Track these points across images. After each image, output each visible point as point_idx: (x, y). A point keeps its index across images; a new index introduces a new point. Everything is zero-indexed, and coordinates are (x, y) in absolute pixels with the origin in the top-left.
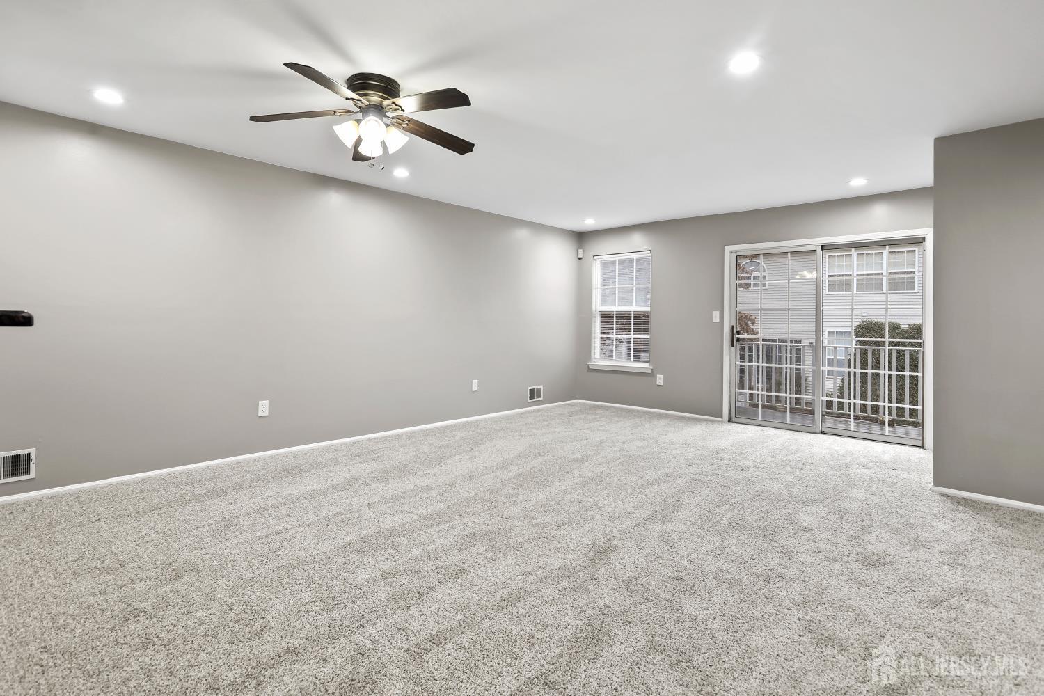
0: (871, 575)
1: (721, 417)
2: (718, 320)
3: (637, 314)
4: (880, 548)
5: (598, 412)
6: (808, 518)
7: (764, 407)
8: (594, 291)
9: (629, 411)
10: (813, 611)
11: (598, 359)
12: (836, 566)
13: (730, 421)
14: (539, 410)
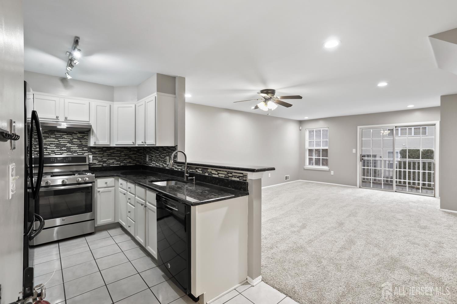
0: (424, 231)
1: (356, 186)
2: (355, 152)
3: (323, 150)
4: (425, 225)
5: (310, 184)
6: (399, 217)
7: (373, 183)
8: (306, 141)
9: (321, 184)
10: (408, 238)
11: (307, 166)
12: (412, 228)
13: (360, 187)
14: (289, 184)
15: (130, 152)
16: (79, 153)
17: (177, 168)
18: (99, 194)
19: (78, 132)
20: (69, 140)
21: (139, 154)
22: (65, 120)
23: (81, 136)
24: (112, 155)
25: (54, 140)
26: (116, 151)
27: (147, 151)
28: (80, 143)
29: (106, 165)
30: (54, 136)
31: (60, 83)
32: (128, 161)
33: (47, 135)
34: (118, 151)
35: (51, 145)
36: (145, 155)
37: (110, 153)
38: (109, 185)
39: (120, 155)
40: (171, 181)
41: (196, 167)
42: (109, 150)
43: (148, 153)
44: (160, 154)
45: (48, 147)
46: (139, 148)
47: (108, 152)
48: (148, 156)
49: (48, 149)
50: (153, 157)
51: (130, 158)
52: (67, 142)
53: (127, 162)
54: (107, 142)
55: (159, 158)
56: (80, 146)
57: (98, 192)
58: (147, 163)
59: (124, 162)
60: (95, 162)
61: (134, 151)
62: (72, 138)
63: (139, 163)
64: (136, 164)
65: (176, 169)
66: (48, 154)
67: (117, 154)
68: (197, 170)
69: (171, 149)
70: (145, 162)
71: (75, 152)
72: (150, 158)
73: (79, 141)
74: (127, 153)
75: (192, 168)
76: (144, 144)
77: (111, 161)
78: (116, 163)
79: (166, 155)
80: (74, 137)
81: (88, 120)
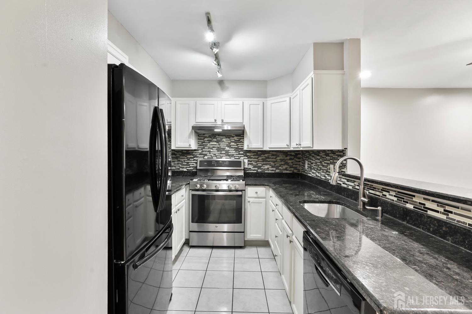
15: (286, 156)
16: (236, 157)
17: (346, 184)
18: (250, 204)
19: (235, 135)
20: (228, 143)
21: (297, 160)
22: (221, 123)
23: (238, 139)
24: (267, 160)
25: (215, 143)
26: (271, 155)
27: (306, 157)
28: (237, 146)
29: (261, 171)
30: (216, 140)
31: (218, 86)
32: (284, 167)
33: (211, 139)
34: (273, 155)
35: (213, 149)
36: (304, 160)
37: (265, 158)
38: (260, 196)
39: (275, 160)
40: (336, 205)
41: (383, 188)
42: (264, 154)
43: (307, 159)
44: (321, 160)
45: (212, 150)
46: (297, 152)
47: (263, 157)
48: (307, 162)
49: (211, 153)
50: (312, 163)
51: (287, 164)
52: (226, 145)
53: (284, 169)
54: (259, 145)
55: (320, 166)
56: (237, 149)
57: (248, 202)
58: (306, 171)
59: (280, 168)
60: (250, 167)
61: (291, 155)
62: (230, 141)
63: (297, 171)
64: (293, 172)
65: (345, 186)
66: (211, 157)
67: (273, 158)
68: (385, 193)
69: (337, 154)
70: (304, 170)
71: (232, 156)
72: (309, 166)
73: (236, 144)
74: (283, 158)
75: (373, 188)
76: (299, 147)
77: (266, 167)
78: (271, 169)
79: (329, 162)
80: (232, 140)
81: (242, 122)
